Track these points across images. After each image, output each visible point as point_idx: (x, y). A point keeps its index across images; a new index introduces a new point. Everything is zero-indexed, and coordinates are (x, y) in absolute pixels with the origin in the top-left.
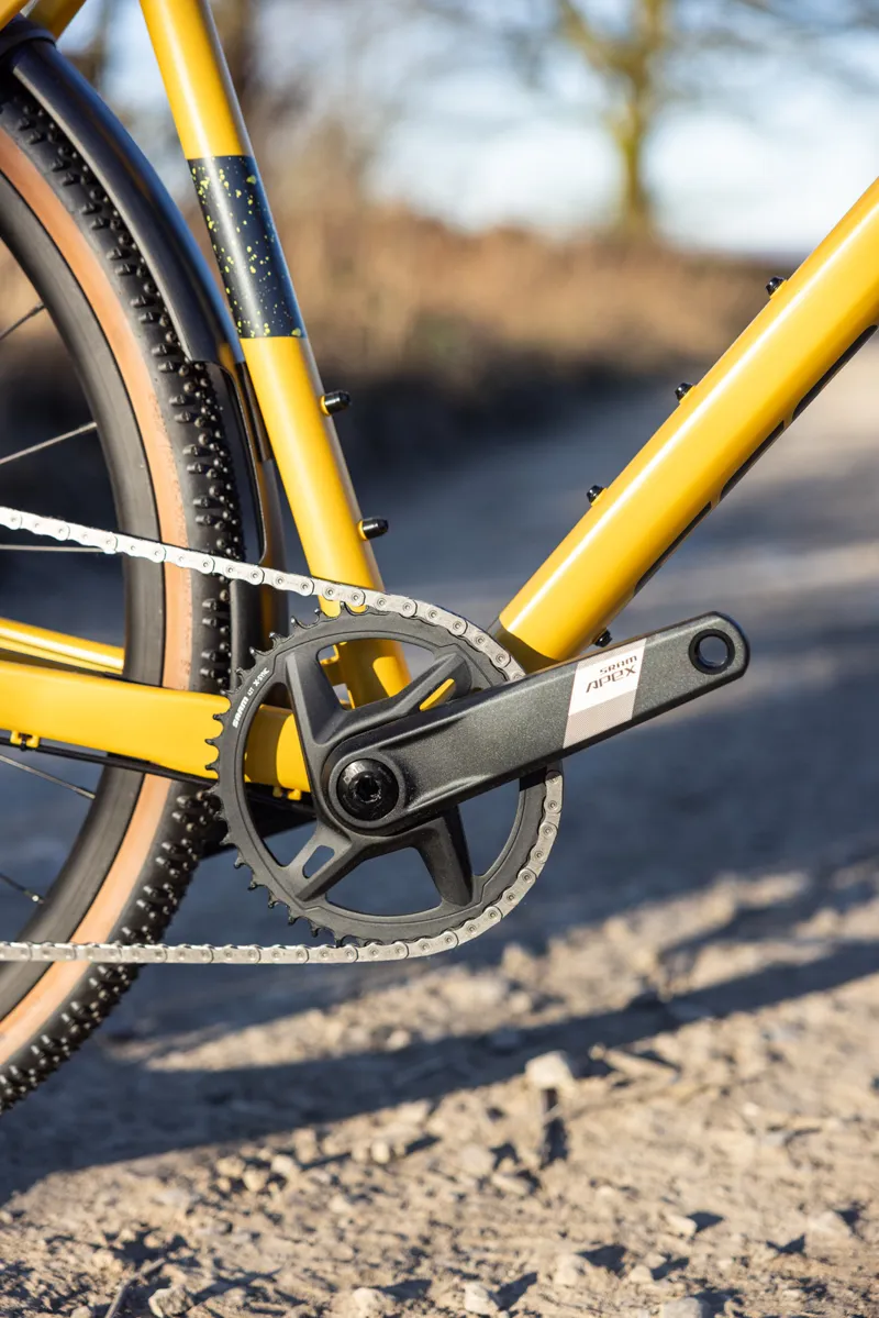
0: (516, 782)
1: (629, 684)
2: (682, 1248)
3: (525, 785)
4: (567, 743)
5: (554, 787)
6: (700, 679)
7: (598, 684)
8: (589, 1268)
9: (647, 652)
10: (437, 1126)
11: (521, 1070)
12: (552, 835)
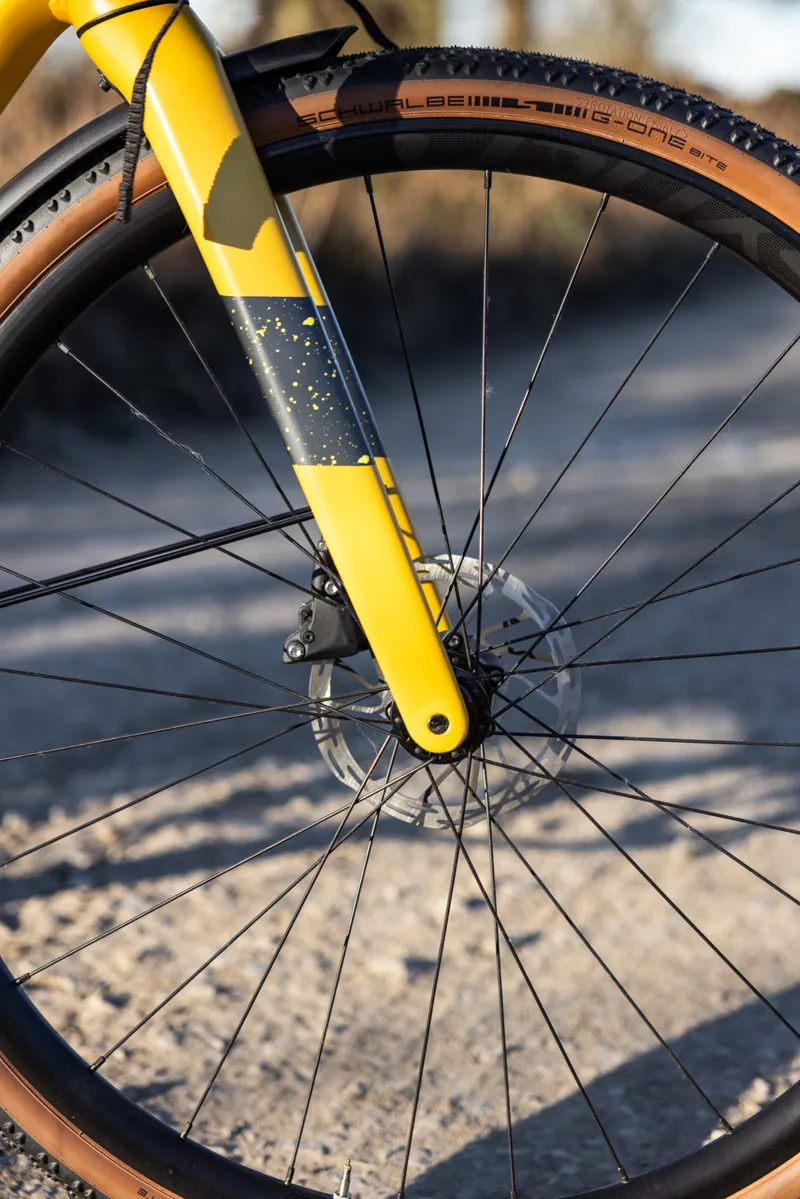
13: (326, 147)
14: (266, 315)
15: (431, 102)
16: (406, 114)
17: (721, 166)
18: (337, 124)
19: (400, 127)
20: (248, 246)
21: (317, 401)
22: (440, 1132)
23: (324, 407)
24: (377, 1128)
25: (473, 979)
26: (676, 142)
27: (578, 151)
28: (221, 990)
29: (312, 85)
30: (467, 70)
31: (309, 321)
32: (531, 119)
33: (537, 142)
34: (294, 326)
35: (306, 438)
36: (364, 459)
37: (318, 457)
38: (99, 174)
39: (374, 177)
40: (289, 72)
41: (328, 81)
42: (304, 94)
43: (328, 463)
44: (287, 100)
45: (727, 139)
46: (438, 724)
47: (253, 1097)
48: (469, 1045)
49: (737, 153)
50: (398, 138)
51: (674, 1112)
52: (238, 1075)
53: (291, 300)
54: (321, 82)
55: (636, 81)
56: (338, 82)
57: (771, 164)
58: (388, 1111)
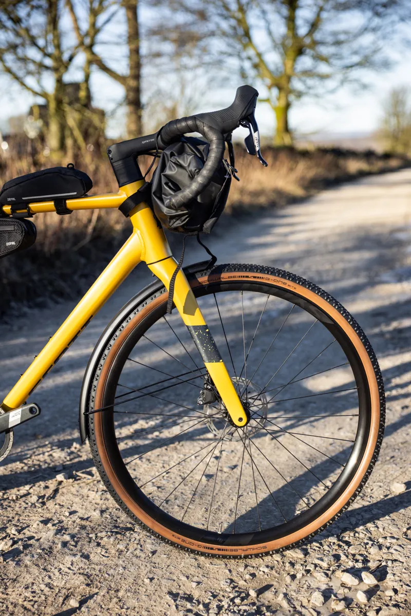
0: (5, 433)
1: (19, 416)
2: (64, 519)
3: (6, 433)
4: (10, 427)
5: (11, 433)
6: (31, 416)
7: (14, 416)
8: (40, 524)
9: (22, 411)
10: (31, 491)
11: (55, 477)
12: (12, 443)
13: (206, 288)
14: (198, 329)
15: (229, 277)
16: (223, 280)
17: (295, 288)
18: (208, 283)
19: (222, 283)
20: (194, 315)
21: (210, 348)
22: (230, 518)
23: (211, 349)
24: (214, 518)
25: (224, 478)
26: (285, 284)
27: (262, 286)
28: (159, 487)
29: (202, 275)
30: (237, 270)
31: (207, 330)
32: (252, 280)
33: (253, 285)
34: (204, 331)
35: (207, 356)
36: (221, 361)
37: (210, 361)
38: (153, 298)
39: (216, 294)
40: (196, 272)
41: (205, 274)
42: (200, 277)
43: (213, 362)
44: (197, 279)
45: (296, 282)
46: (240, 419)
47: (179, 514)
48: (229, 496)
49: (298, 285)
50: (221, 285)
51: (286, 508)
52: (173, 509)
53: (203, 326)
54: (204, 274)
55: (274, 270)
56: (208, 273)
57: (306, 287)
58: (215, 514)
